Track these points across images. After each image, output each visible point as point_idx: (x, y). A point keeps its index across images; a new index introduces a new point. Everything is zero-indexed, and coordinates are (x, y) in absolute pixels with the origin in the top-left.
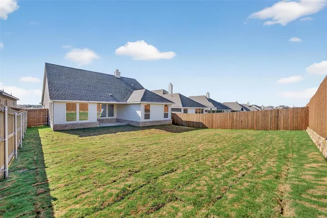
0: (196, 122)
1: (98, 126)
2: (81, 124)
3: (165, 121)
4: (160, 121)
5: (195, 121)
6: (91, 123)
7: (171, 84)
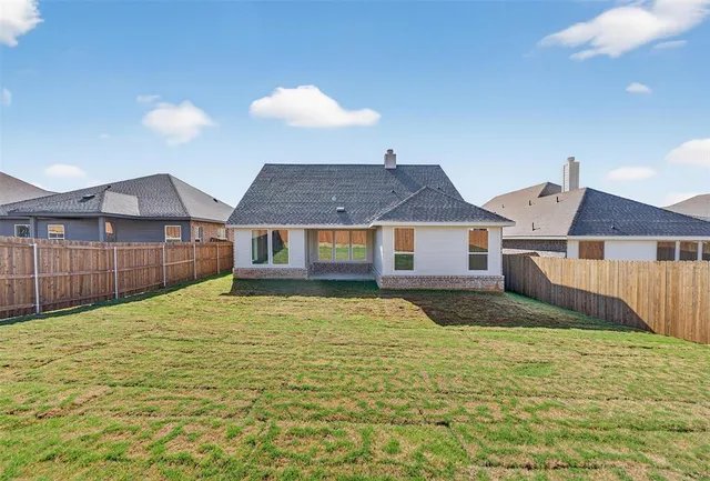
0: (598, 296)
1: (306, 277)
2: (275, 272)
3: (471, 279)
4: (450, 279)
5: (593, 290)
6: (294, 270)
7: (572, 159)
